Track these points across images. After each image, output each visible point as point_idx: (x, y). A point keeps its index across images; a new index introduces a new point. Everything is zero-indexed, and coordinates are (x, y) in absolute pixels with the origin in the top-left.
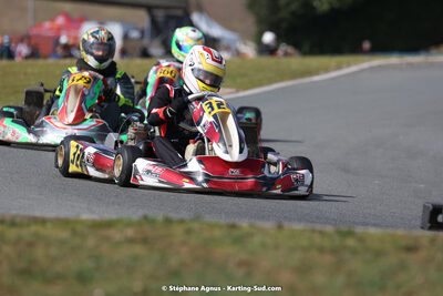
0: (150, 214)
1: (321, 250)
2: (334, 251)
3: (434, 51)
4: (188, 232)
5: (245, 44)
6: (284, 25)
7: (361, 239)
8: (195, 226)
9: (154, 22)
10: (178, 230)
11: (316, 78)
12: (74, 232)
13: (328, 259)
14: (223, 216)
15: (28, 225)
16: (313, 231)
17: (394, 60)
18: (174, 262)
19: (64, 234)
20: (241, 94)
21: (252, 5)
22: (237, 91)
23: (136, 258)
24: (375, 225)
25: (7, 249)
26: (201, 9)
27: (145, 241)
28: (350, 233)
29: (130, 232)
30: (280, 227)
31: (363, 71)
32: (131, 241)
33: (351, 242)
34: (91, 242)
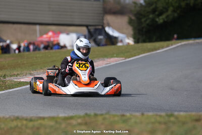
0: (88, 112)
1: (160, 123)
2: (165, 123)
5: (128, 39)
6: (144, 30)
7: (177, 118)
8: (107, 116)
9: (89, 31)
10: (100, 118)
11: (158, 51)
12: (56, 122)
13: (163, 126)
14: (121, 111)
15: (37, 120)
16: (157, 115)
17: (191, 41)
19: (52, 123)
20: (127, 60)
22: (125, 59)
24: (184, 111)
25: (28, 131)
26: (109, 25)
27: (86, 124)
28: (172, 115)
29: (79, 121)
30: (143, 114)
31: (178, 47)
32: (80, 124)
33: (172, 119)
34: (63, 126)
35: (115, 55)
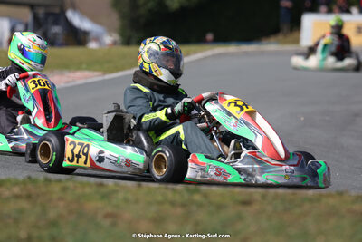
0: (34, 175)
1: (173, 204)
2: (183, 205)
3: (264, 42)
4: (64, 189)
6: (142, 21)
7: (205, 195)
8: (70, 184)
9: (36, 18)
10: (56, 188)
13: (179, 211)
16: (167, 188)
17: (232, 48)
18: (52, 214)
20: (107, 76)
21: (116, 3)
22: (104, 74)
23: (21, 211)
26: (74, 7)
27: (29, 197)
28: (196, 190)
29: (16, 190)
30: (139, 185)
32: (17, 197)
33: (197, 197)
35: (84, 66)
